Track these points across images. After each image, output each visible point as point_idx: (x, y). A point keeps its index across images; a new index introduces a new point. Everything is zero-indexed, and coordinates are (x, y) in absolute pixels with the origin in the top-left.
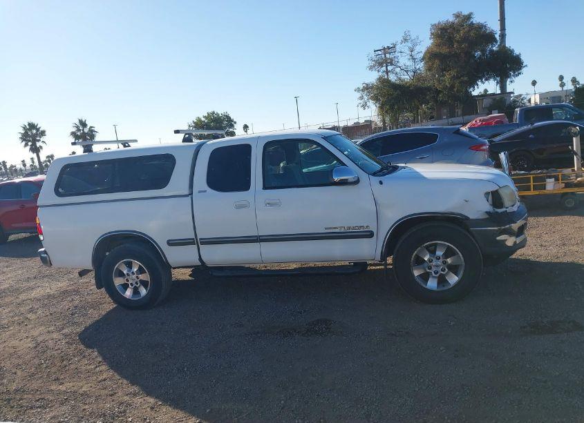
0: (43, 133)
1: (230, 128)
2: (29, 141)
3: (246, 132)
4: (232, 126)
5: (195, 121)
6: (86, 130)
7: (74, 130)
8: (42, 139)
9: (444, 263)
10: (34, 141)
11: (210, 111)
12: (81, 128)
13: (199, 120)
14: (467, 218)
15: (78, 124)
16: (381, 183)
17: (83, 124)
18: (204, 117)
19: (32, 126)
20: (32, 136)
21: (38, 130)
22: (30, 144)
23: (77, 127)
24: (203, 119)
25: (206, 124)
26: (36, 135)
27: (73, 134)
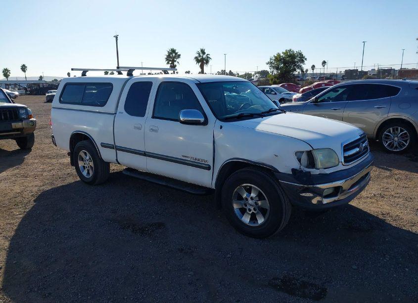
0: (179, 56)
1: (301, 62)
2: (170, 61)
3: (324, 66)
4: (302, 61)
5: (276, 55)
6: (204, 56)
7: (197, 55)
8: (177, 60)
9: (256, 204)
10: (173, 61)
11: (288, 49)
12: (201, 55)
13: (279, 55)
14: (277, 171)
15: (200, 52)
16: (221, 127)
17: (203, 52)
18: (283, 53)
19: (173, 51)
20: (172, 57)
21: (176, 54)
22: (170, 62)
23: (199, 54)
24: (282, 55)
25: (283, 58)
26: (175, 57)
27: (196, 58)
